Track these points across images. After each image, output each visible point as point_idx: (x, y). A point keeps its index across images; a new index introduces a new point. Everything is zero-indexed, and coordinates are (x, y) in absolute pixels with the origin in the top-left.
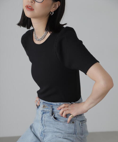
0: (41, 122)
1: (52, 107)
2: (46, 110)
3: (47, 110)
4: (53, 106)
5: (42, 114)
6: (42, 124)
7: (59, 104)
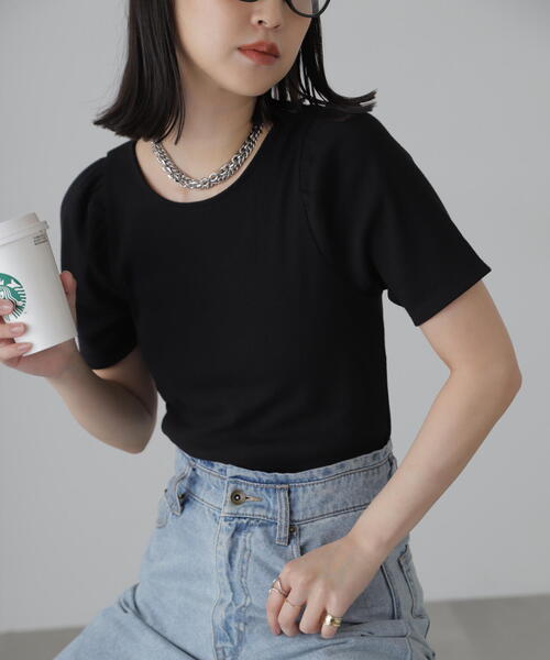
0: (224, 572)
1: (289, 492)
2: (249, 511)
3: (257, 513)
4: (292, 490)
5: (233, 536)
6: (231, 584)
7: (324, 474)
